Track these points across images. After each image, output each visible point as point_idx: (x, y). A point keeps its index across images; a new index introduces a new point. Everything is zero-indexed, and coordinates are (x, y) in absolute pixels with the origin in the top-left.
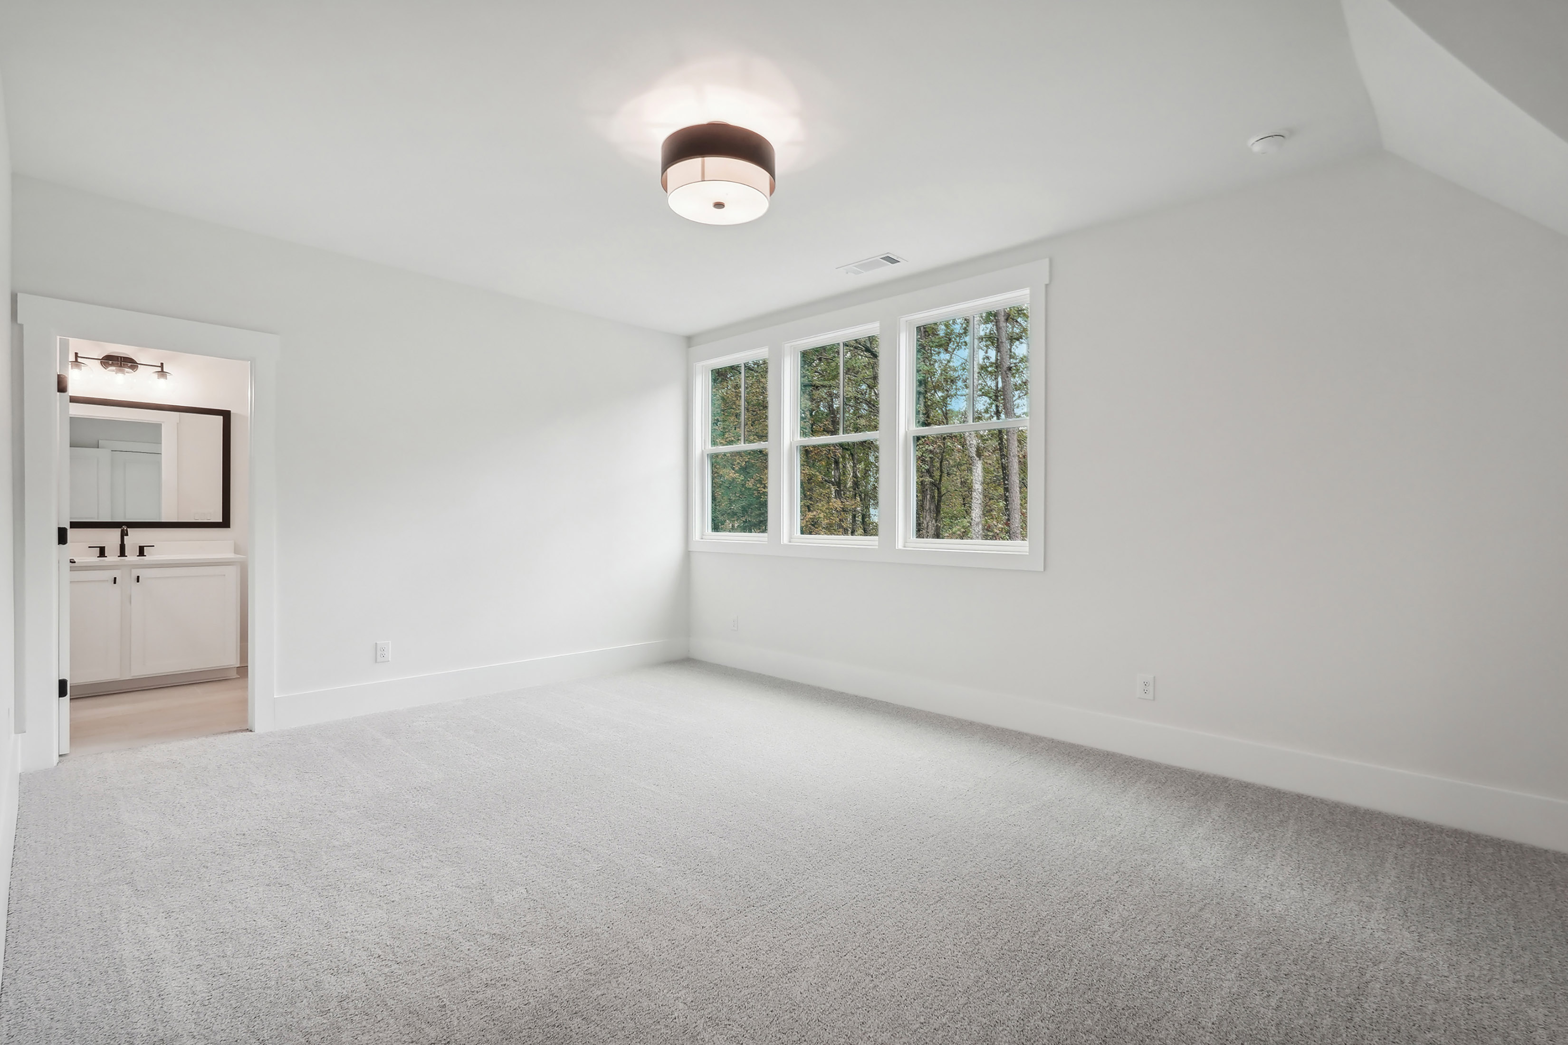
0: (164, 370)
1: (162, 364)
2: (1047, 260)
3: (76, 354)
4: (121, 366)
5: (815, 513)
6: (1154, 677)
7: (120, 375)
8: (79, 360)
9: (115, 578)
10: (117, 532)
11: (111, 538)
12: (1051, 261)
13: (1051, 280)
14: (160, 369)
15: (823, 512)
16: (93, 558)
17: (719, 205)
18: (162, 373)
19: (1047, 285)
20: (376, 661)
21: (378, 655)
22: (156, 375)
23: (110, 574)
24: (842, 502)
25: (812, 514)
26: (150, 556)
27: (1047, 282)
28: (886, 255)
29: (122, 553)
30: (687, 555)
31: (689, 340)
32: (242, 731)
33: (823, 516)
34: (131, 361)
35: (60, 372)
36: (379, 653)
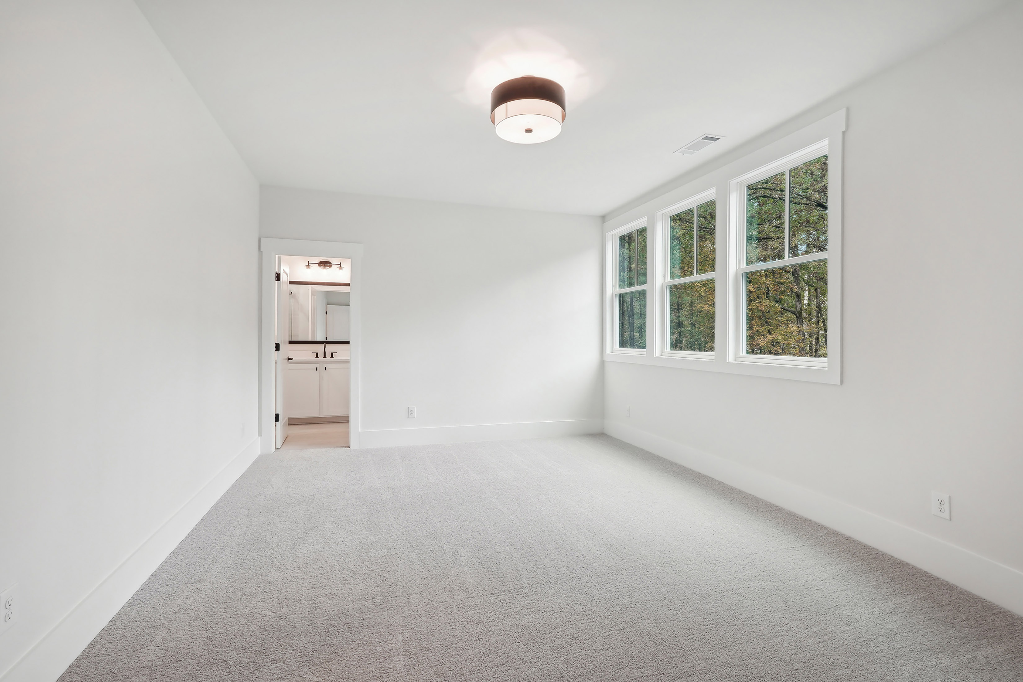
0: (342, 266)
1: (340, 263)
2: (844, 110)
3: (308, 262)
4: (325, 266)
5: (774, 336)
6: (950, 496)
7: (325, 270)
8: (310, 264)
9: (317, 368)
10: (322, 346)
11: (319, 348)
12: (848, 110)
13: (847, 126)
14: (339, 266)
15: (782, 335)
16: (313, 358)
17: (529, 131)
18: (341, 267)
19: (844, 133)
20: (408, 418)
21: (409, 414)
22: (338, 268)
23: (315, 366)
24: (798, 327)
25: (771, 337)
26: (336, 357)
27: (844, 129)
28: (705, 136)
29: (325, 357)
30: (602, 364)
31: (603, 218)
32: (346, 447)
33: (781, 338)
34: (329, 263)
35: (278, 271)
36: (410, 413)
